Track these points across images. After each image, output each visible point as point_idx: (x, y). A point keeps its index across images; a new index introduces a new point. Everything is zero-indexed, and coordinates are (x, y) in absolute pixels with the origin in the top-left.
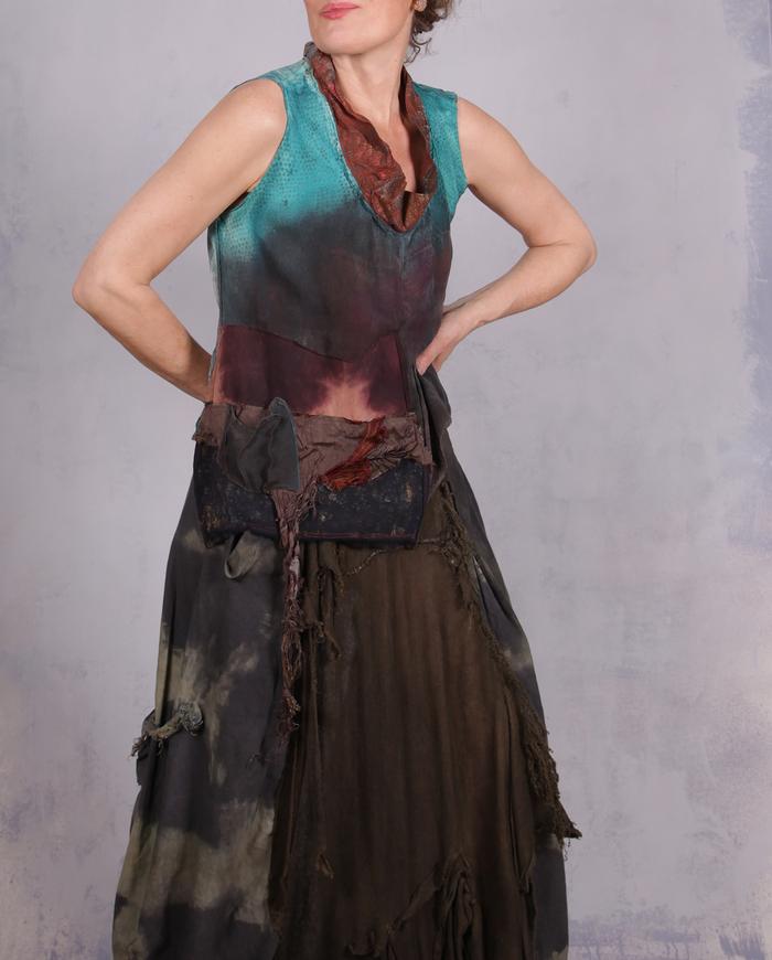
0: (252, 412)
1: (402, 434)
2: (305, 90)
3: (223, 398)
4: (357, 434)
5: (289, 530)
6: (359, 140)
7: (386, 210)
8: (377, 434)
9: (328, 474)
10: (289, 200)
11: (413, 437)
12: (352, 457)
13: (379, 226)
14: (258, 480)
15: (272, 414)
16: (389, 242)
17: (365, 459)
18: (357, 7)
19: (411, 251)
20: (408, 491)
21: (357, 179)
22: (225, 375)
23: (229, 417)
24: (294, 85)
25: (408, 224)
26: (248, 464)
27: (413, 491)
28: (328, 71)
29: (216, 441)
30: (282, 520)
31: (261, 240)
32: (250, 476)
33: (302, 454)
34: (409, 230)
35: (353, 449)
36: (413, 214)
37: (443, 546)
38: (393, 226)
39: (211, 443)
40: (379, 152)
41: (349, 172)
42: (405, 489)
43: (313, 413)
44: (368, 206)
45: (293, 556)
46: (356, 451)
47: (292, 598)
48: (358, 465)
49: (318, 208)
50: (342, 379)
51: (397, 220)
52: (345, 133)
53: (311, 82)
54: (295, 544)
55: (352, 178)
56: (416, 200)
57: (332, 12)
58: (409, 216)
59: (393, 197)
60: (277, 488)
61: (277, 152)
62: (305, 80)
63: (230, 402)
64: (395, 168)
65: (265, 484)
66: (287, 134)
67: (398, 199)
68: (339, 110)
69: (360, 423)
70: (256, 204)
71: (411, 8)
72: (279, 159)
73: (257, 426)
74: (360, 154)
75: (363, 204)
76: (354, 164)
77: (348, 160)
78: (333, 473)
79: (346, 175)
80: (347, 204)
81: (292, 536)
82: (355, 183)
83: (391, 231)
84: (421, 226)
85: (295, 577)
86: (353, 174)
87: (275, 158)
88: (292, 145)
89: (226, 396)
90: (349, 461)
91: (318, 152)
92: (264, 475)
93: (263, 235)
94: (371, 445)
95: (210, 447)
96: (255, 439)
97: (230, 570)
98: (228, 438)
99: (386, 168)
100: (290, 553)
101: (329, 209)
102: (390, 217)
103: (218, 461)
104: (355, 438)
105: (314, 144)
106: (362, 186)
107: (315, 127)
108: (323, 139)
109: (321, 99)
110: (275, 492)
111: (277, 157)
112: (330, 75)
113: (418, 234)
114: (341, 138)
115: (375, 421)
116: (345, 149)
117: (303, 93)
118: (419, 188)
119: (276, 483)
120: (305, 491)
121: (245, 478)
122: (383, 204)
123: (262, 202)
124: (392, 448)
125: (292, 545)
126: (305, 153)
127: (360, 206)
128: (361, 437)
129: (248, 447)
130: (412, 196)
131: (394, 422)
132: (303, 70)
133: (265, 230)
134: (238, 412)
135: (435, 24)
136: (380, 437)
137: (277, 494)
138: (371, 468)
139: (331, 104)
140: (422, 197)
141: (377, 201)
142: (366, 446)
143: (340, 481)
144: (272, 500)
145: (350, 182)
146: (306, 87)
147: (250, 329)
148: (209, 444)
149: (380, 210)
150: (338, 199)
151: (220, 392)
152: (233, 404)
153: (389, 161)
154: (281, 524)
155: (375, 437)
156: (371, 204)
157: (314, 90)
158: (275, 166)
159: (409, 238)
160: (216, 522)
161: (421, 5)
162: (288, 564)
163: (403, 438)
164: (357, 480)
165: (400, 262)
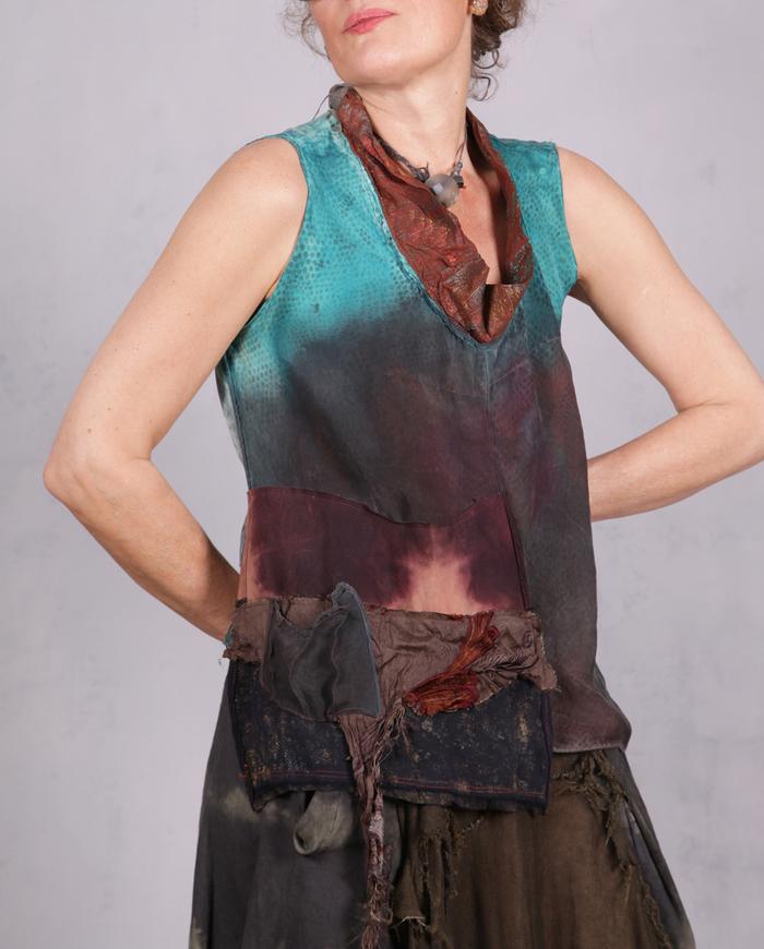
0: (304, 606)
1: (519, 641)
2: (331, 151)
3: (261, 591)
4: (457, 635)
5: (366, 773)
6: (413, 214)
7: (461, 309)
8: (483, 636)
9: (416, 690)
10: (321, 304)
11: (533, 648)
12: (450, 667)
13: (452, 333)
14: (319, 701)
15: (336, 607)
16: (471, 357)
17: (470, 673)
18: (392, 14)
19: (499, 370)
20: (523, 727)
21: (414, 267)
22: (261, 559)
23: (273, 615)
24: (313, 145)
25: (492, 330)
26: (303, 681)
27: (530, 727)
28: (362, 123)
29: (256, 654)
30: (355, 760)
31: (287, 363)
32: (308, 697)
33: (378, 663)
34: (493, 341)
35: (452, 657)
36: (499, 316)
37: (582, 781)
38: (472, 333)
39: (250, 657)
40: (443, 228)
41: (403, 260)
42: (518, 722)
43: (392, 607)
44: (435, 305)
45: (374, 811)
46: (458, 658)
47: (375, 873)
48: (461, 678)
49: (363, 312)
50: (430, 556)
51: (477, 323)
52: (392, 206)
53: (340, 141)
54: (375, 793)
55: (408, 268)
56: (502, 292)
57: (360, 24)
58: (494, 318)
59: (470, 289)
60: (348, 713)
61: (299, 239)
62: (330, 138)
63: (272, 595)
64: (469, 247)
65: (328, 707)
66: (308, 211)
67: (477, 292)
68: (381, 175)
69: (460, 618)
70: (277, 315)
71: (469, 12)
72: (302, 247)
73: (316, 625)
74: (416, 234)
75: (429, 304)
76: (407, 247)
77: (401, 245)
78: (423, 689)
79: (400, 264)
80: (404, 305)
81: (370, 784)
82: (413, 274)
83: (470, 341)
84: (512, 335)
85: (377, 841)
86: (409, 263)
87: (296, 248)
88: (318, 227)
89: (266, 588)
90: (446, 673)
91: (357, 234)
92: (326, 693)
93: (289, 356)
94: (476, 653)
95: (250, 664)
96: (311, 645)
97: (301, 842)
98: (274, 647)
99: (453, 249)
100: (369, 808)
101: (380, 313)
102: (467, 319)
103: (263, 684)
104: (454, 641)
105: (351, 224)
106: (423, 277)
107: (349, 202)
108: (362, 216)
109: (354, 162)
110: (345, 717)
111: (300, 246)
112: (364, 128)
113: (508, 346)
114: (387, 214)
115: (480, 616)
116: (395, 229)
117: (328, 155)
118: (506, 277)
119: (345, 704)
120: (386, 716)
121: (302, 701)
122: (456, 300)
123: (283, 312)
124: (506, 659)
125: (371, 794)
126: (339, 237)
127: (424, 305)
128: (463, 640)
129: (302, 656)
130: (496, 290)
131: (507, 622)
132: (327, 124)
133: (291, 350)
134: (284, 610)
135: (503, 37)
136: (489, 640)
137: (348, 721)
138: (478, 686)
139: (369, 169)
140: (512, 290)
141: (448, 298)
142: (469, 654)
143: (434, 703)
144: (340, 731)
145: (407, 274)
146: (332, 147)
147: (293, 490)
148: (247, 660)
149: (453, 310)
150: (391, 297)
151: (257, 583)
152: (277, 598)
153: (459, 239)
154: (354, 766)
155: (482, 640)
156: (440, 302)
157: (344, 150)
158: (298, 258)
159: (495, 352)
160: (265, 772)
161: (481, 7)
162: (368, 824)
163: (518, 646)
164: (457, 702)
165: (485, 385)
